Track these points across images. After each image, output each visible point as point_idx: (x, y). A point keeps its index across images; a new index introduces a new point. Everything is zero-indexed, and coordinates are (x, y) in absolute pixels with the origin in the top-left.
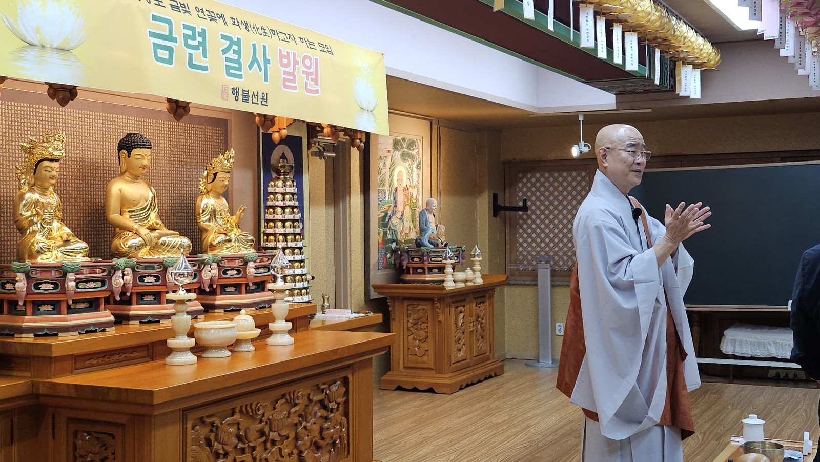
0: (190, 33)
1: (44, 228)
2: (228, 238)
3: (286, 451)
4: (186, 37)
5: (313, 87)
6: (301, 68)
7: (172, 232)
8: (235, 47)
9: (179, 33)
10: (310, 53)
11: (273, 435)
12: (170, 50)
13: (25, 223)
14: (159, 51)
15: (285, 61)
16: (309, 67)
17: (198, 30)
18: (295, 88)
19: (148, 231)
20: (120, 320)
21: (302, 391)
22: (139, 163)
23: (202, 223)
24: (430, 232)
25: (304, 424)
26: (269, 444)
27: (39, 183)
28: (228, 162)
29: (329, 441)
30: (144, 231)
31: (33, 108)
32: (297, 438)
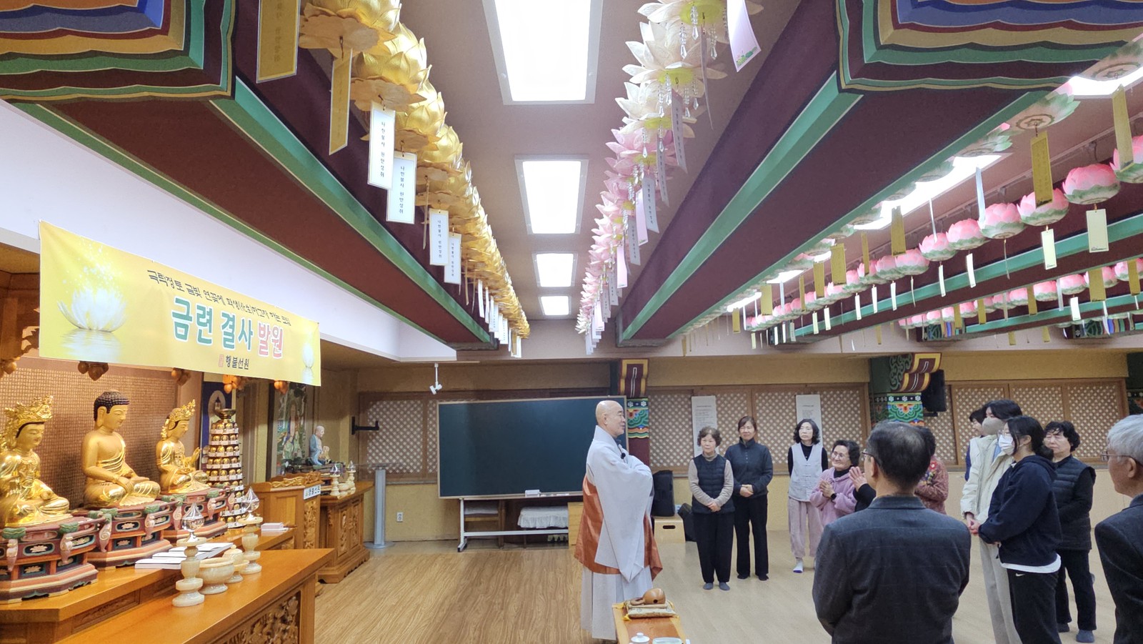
0: (201, 312)
4: (199, 316)
7: (143, 478)
8: (231, 323)
9: (194, 313)
10: (277, 324)
12: (186, 327)
14: (178, 328)
16: (276, 337)
17: (207, 310)
19: (126, 479)
22: (117, 418)
23: (162, 466)
24: (318, 453)
27: (21, 445)
28: (191, 411)
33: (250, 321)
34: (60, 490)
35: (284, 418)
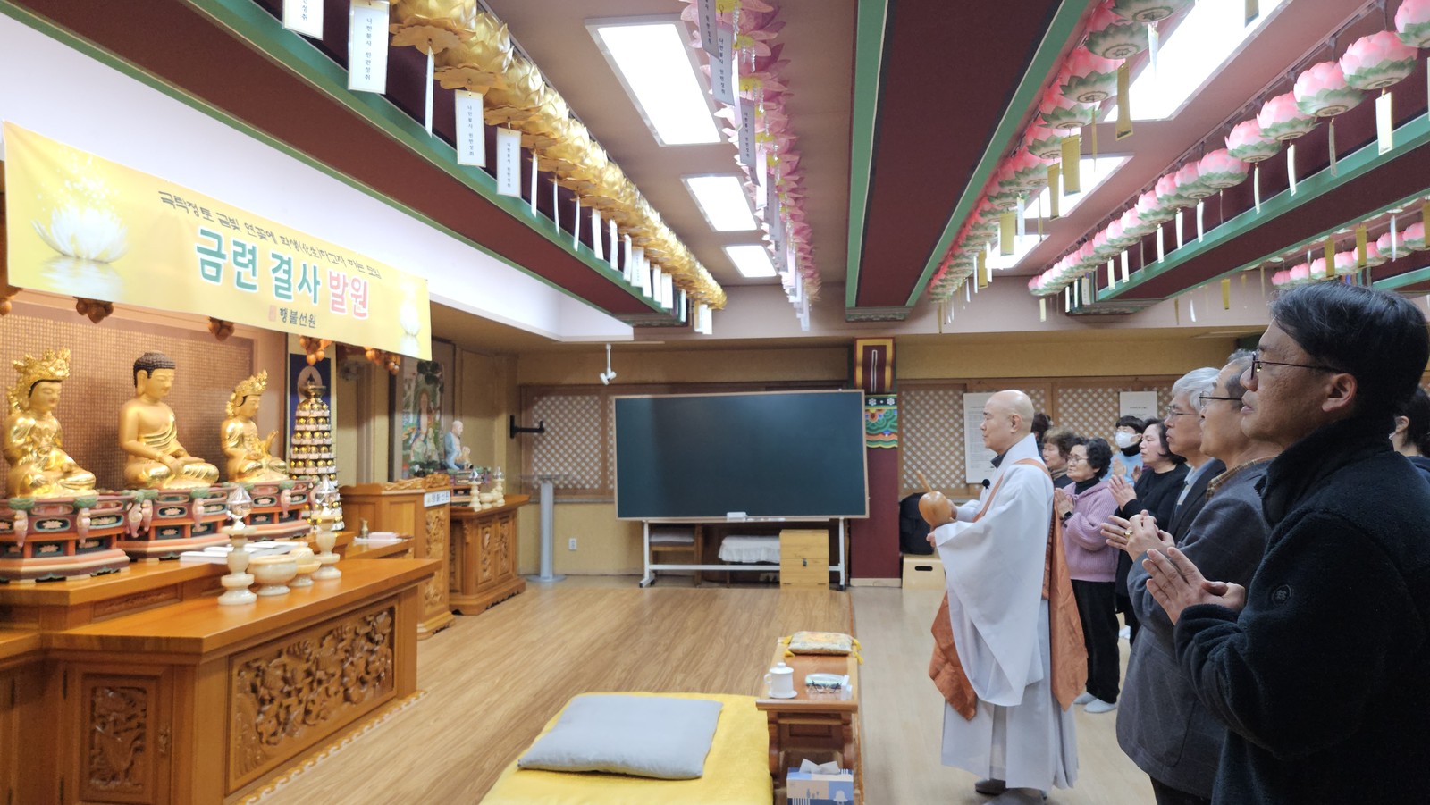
0: (239, 249)
1: (40, 458)
2: (259, 464)
3: (332, 690)
4: (236, 254)
5: (362, 311)
6: (350, 290)
7: (196, 459)
8: (285, 267)
9: (228, 249)
10: (358, 275)
11: (320, 674)
12: (218, 266)
13: (17, 453)
14: (205, 266)
15: (335, 283)
16: (357, 290)
17: (248, 247)
18: (343, 311)
19: (173, 458)
20: (135, 557)
21: (348, 625)
22: (160, 384)
23: (226, 449)
24: (455, 454)
25: (351, 659)
26: (315, 685)
27: (35, 406)
28: (261, 384)
29: (374, 675)
30: (169, 459)
31: (36, 322)
32: (343, 676)
33: (315, 268)
34: (85, 462)
35: (411, 410)
